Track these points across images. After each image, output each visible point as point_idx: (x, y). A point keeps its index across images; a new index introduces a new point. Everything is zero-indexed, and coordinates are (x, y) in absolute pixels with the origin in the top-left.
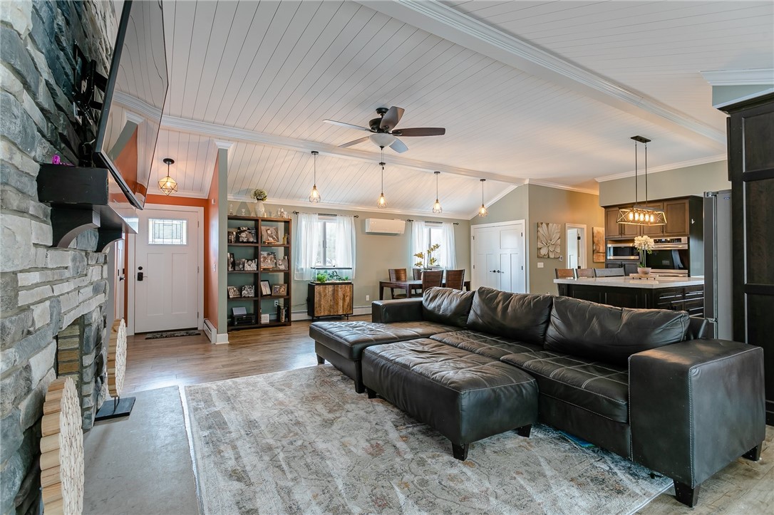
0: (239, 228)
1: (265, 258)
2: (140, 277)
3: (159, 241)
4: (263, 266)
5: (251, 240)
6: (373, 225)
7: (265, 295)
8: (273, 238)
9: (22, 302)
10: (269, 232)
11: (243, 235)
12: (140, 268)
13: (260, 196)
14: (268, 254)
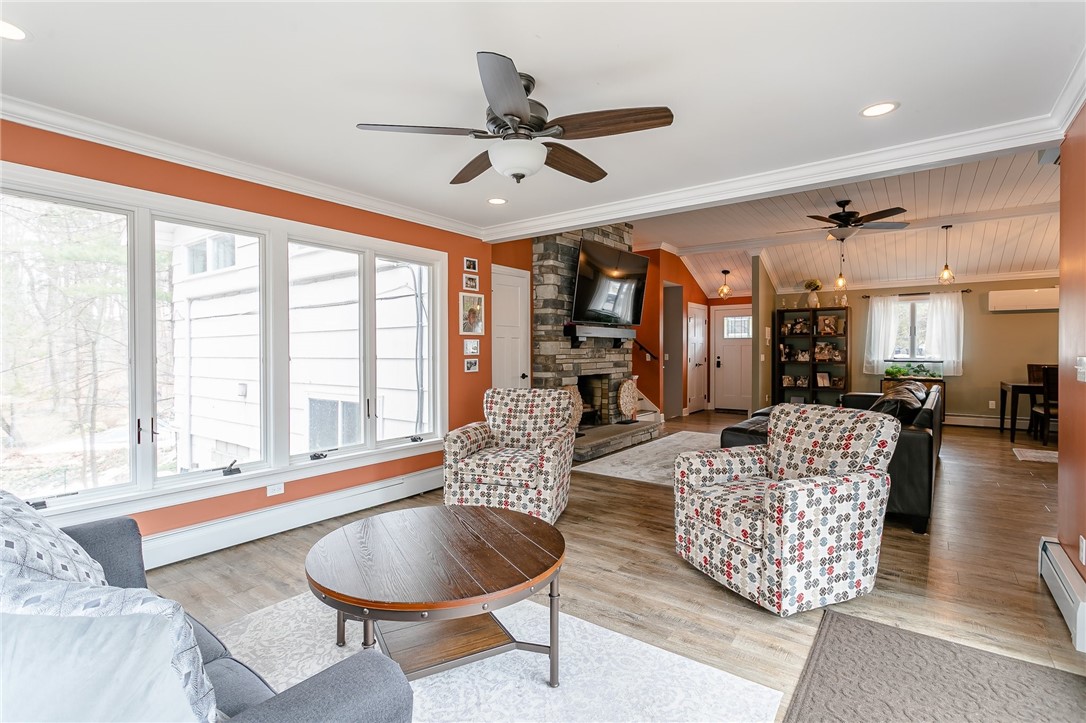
0: (795, 320)
1: (822, 349)
2: (719, 365)
3: (732, 336)
4: (818, 357)
5: (805, 331)
6: (998, 300)
7: (821, 387)
8: (831, 328)
9: (557, 361)
10: (827, 322)
11: (798, 326)
12: (719, 358)
13: (812, 286)
14: (826, 345)
